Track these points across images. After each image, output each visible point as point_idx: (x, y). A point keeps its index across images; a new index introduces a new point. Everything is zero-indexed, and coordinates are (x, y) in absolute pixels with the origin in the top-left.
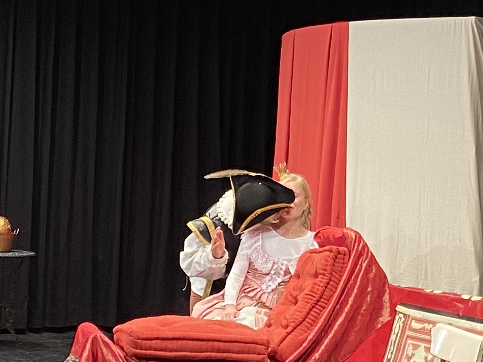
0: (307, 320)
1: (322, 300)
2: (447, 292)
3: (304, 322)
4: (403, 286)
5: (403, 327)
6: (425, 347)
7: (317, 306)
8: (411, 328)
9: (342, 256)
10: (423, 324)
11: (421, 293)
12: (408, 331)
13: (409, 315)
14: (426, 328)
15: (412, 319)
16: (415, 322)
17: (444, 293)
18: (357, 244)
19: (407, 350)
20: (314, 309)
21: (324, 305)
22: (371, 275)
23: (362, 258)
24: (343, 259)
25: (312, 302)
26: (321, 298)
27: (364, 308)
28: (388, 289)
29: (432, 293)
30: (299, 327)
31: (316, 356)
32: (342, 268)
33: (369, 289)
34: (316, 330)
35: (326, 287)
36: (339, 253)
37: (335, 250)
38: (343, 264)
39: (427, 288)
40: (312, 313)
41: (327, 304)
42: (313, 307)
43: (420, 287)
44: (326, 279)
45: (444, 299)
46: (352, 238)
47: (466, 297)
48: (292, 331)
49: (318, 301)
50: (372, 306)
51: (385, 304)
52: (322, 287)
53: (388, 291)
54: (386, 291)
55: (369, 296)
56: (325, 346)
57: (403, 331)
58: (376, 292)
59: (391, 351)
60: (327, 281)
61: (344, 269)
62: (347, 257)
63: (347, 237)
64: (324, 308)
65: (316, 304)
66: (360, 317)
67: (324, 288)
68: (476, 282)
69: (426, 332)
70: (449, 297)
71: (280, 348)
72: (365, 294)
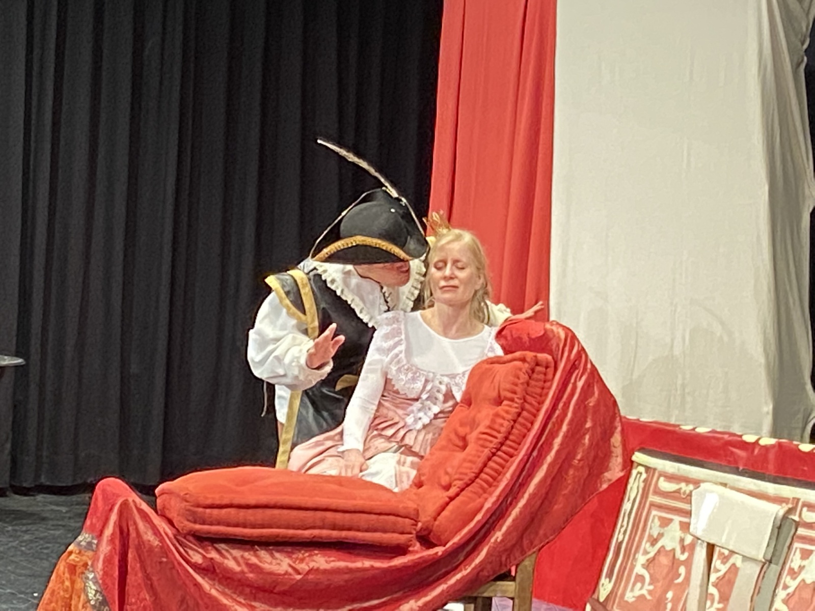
0: (483, 475)
1: (508, 442)
2: (719, 430)
3: (478, 480)
4: (645, 419)
5: (644, 489)
6: (681, 522)
7: (499, 453)
8: (657, 490)
9: (543, 369)
10: (678, 483)
11: (674, 432)
12: (653, 495)
13: (655, 469)
14: (682, 491)
15: (660, 475)
16: (664, 481)
17: (713, 431)
18: (567, 349)
19: (651, 528)
20: (495, 458)
21: (511, 450)
22: (592, 402)
23: (577, 372)
24: (545, 374)
25: (492, 445)
26: (506, 438)
27: (579, 457)
28: (620, 424)
29: (693, 432)
30: (470, 488)
31: (498, 538)
32: (543, 388)
33: (588, 425)
34: (498, 492)
35: (515, 421)
36: (537, 364)
37: (532, 359)
38: (545, 382)
39: (683, 423)
40: (491, 464)
41: (516, 450)
42: (494, 454)
43: (673, 422)
44: (516, 408)
45: (713, 441)
46: (559, 338)
47: (749, 438)
48: (457, 495)
49: (502, 444)
50: (592, 454)
51: (613, 449)
52: (508, 421)
53: (619, 429)
54: (616, 428)
55: (587, 437)
56: (514, 520)
57: (645, 495)
58: (599, 430)
59: (623, 530)
60: (517, 410)
61: (545, 391)
62: (550, 371)
63: (551, 335)
64: (511, 456)
65: (498, 450)
66: (571, 472)
67: (512, 423)
68: (768, 413)
69: (684, 498)
70: (722, 438)
71: (437, 523)
72: (582, 433)
